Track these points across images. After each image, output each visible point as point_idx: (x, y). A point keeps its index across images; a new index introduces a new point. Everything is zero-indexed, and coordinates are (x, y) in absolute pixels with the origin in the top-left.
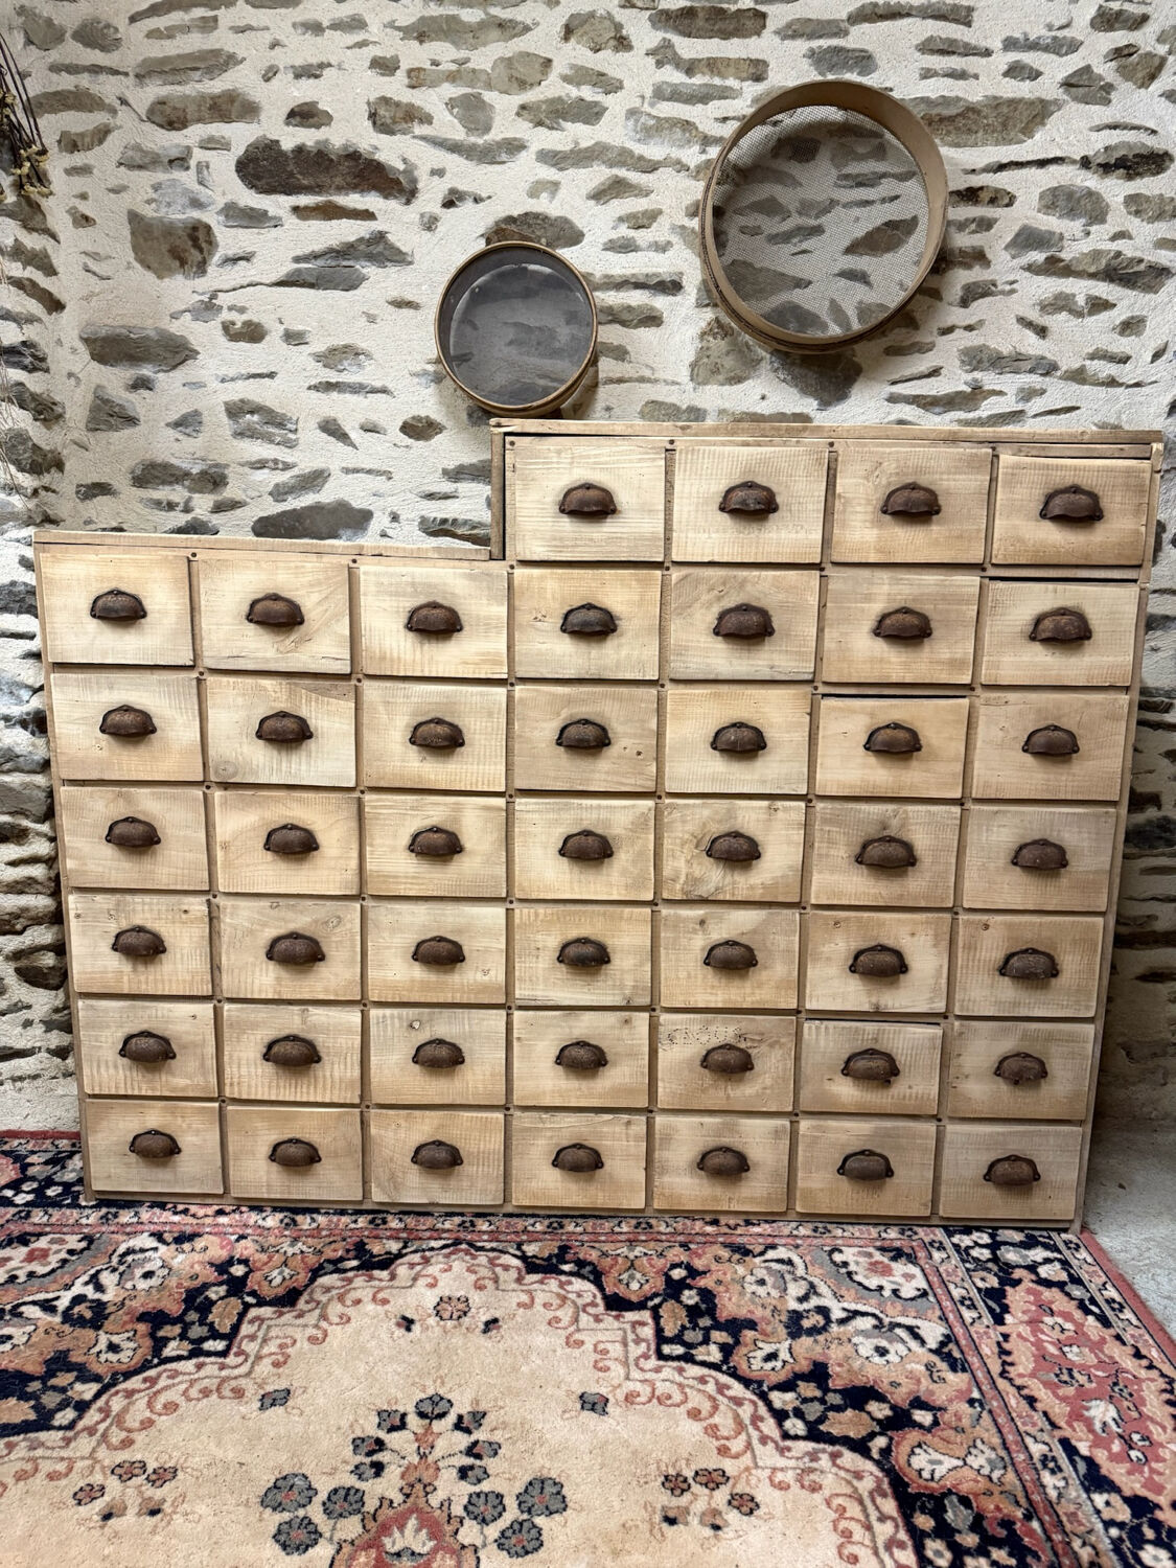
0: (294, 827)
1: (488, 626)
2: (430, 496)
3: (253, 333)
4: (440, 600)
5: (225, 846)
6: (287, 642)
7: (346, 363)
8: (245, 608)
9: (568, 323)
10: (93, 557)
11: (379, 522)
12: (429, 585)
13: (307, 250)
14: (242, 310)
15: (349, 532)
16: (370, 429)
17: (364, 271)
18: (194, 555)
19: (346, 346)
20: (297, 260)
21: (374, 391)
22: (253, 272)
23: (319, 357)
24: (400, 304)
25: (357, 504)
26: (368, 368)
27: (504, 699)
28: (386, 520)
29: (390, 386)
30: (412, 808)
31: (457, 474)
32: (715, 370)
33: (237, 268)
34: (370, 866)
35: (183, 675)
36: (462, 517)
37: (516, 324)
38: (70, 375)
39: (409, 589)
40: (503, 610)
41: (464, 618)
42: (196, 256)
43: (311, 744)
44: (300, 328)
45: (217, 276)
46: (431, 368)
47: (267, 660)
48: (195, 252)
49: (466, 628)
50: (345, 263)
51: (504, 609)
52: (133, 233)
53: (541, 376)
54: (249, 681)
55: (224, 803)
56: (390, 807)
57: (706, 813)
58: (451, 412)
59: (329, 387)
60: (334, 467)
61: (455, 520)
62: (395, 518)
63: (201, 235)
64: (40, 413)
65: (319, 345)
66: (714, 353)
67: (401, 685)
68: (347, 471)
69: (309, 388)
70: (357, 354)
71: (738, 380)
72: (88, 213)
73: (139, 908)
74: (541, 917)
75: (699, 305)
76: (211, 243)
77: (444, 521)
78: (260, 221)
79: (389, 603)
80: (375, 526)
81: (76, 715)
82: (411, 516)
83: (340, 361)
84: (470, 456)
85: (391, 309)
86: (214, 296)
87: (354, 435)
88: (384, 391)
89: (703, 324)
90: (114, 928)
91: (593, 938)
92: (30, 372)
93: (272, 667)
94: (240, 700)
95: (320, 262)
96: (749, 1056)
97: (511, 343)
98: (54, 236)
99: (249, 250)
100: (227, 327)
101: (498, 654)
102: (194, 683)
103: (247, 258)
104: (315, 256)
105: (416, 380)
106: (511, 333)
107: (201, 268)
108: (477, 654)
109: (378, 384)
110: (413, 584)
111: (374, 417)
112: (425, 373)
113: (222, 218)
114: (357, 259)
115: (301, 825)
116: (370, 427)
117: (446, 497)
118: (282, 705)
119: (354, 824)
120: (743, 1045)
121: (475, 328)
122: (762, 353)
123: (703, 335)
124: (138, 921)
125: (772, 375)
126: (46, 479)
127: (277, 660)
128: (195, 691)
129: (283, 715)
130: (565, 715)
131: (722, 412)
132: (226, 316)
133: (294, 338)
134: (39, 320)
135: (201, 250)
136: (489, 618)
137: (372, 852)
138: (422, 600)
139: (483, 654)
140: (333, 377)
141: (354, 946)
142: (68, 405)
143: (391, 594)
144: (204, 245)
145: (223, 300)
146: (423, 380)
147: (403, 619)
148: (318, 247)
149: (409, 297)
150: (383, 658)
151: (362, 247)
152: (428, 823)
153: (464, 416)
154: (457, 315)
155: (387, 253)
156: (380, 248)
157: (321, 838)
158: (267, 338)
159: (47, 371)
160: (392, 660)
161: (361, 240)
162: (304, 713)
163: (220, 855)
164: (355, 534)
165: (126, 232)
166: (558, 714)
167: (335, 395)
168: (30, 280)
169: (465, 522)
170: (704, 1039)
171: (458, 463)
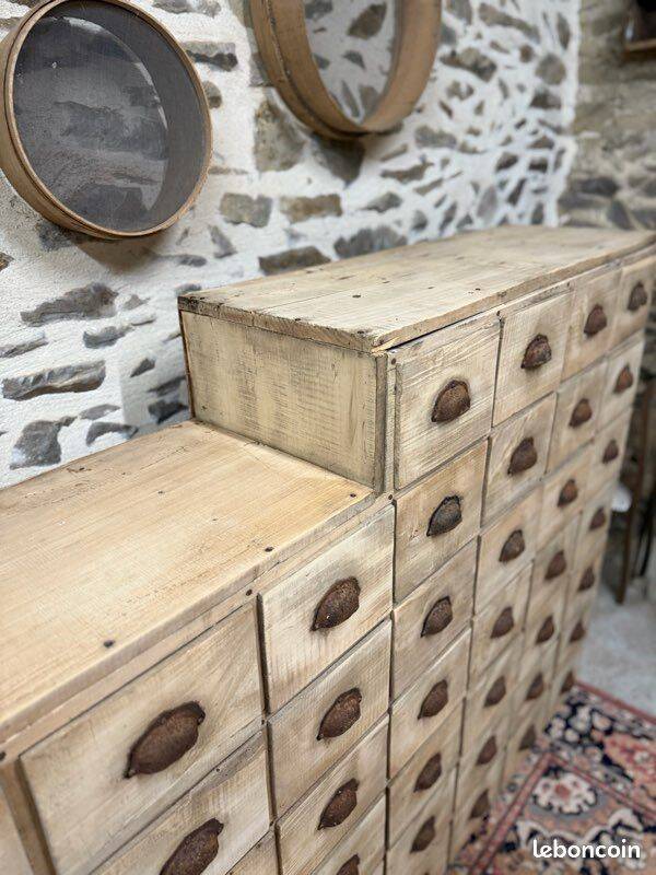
1: (379, 573)
2: (14, 352)
4: (341, 577)
8: (121, 764)
9: (133, 104)
27: (390, 630)
32: (272, 158)
36: (57, 365)
37: (71, 105)
39: (313, 587)
43: (223, 834)
49: (363, 588)
51: (392, 545)
53: (118, 175)
56: (303, 812)
58: (14, 237)
61: (51, 373)
66: (268, 137)
71: (287, 165)
75: (253, 85)
77: (39, 378)
79: (295, 616)
84: (55, 291)
89: (256, 106)
91: (433, 755)
97: (69, 131)
101: (386, 594)
106: (66, 118)
108: (371, 606)
117: (33, 346)
122: (303, 136)
123: (258, 117)
125: (312, 158)
129: (187, 840)
130: (427, 608)
131: (283, 199)
136: (379, 564)
139: (375, 603)
143: (297, 605)
147: (309, 624)
150: (291, 680)
152: (332, 791)
153: (35, 239)
160: (299, 674)
166: (423, 611)
169: (64, 371)
171: (41, 302)
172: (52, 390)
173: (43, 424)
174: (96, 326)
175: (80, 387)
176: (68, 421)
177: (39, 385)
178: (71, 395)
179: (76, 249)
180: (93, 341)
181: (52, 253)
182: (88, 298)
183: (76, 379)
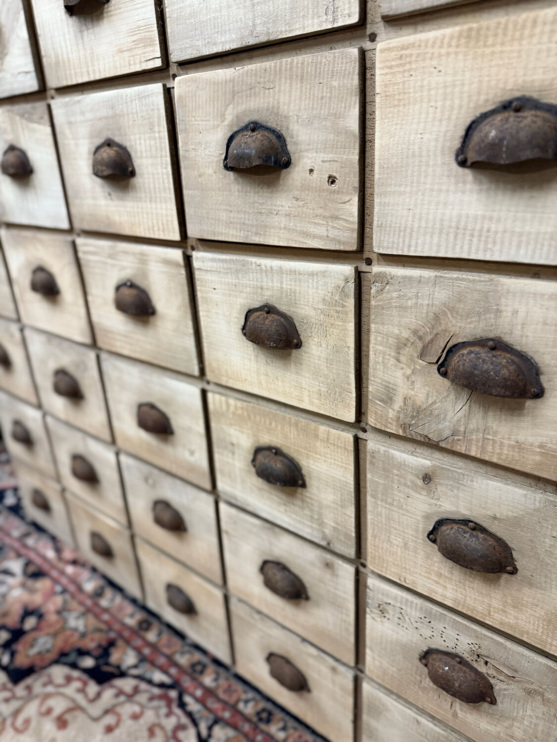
0: (42, 269)
5: (17, 283)
27: (162, 100)
30: (110, 256)
34: (94, 317)
43: (35, 180)
55: (8, 242)
57: (441, 295)
74: (232, 409)
91: (285, 450)
96: (491, 687)
115: (44, 267)
118: (11, 138)
119: (75, 271)
120: (482, 669)
129: (13, 148)
130: (229, 119)
139: (135, 31)
150: (58, 62)
152: (123, 275)
157: (59, 283)
160: (64, 63)
170: (427, 633)
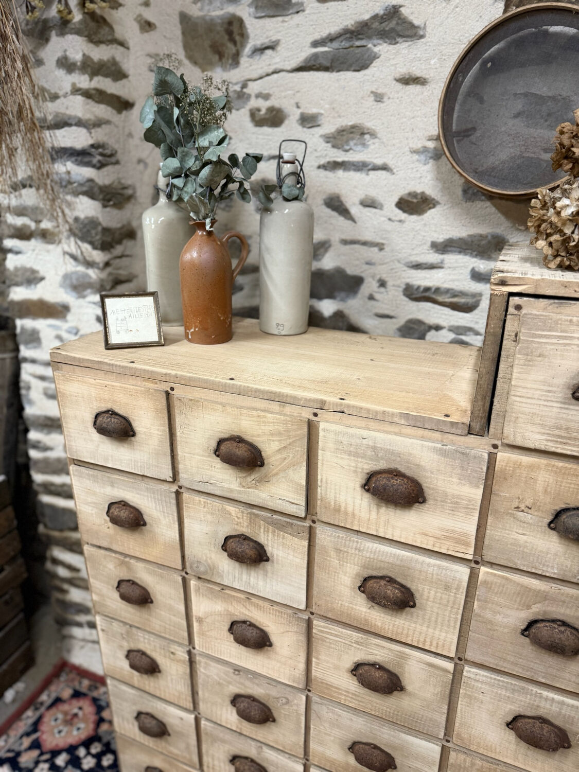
0: (252, 625)
1: (456, 505)
2: (418, 266)
3: (274, 118)
4: (402, 469)
5: (200, 620)
6: (249, 479)
7: (352, 143)
8: (214, 444)
10: (92, 381)
11: (370, 286)
12: (393, 453)
13: (324, 33)
14: (266, 97)
15: (343, 294)
16: (370, 204)
17: (376, 49)
18: (172, 389)
19: (353, 127)
20: (315, 44)
21: (376, 168)
22: (277, 60)
23: (328, 139)
24: (408, 80)
25: (351, 271)
26: (372, 147)
27: (466, 578)
28: (375, 285)
29: (391, 163)
30: (357, 643)
31: (444, 247)
33: (264, 57)
34: (315, 672)
35: (165, 487)
36: (446, 286)
37: (526, 95)
38: (140, 161)
39: (369, 453)
40: (478, 494)
41: (428, 492)
42: (231, 48)
43: (268, 566)
44: (314, 111)
45: (249, 67)
46: (431, 145)
47: (231, 491)
48: (230, 45)
49: (430, 502)
50: (358, 43)
51: (480, 492)
52: (183, 33)
54: (217, 503)
55: (198, 590)
56: (336, 636)
58: (446, 188)
59: (335, 166)
60: (335, 238)
61: (437, 289)
62: (382, 284)
63: (235, 29)
64: (109, 200)
65: (329, 126)
67: (355, 538)
68: (345, 242)
69: (319, 167)
70: (363, 134)
72: (151, 19)
73: (142, 639)
74: (477, 766)
76: (244, 35)
77: (427, 289)
78: (285, 9)
79: (347, 462)
80: (365, 290)
81: (89, 500)
82: (398, 283)
83: (347, 142)
84: (459, 230)
85: (399, 86)
86: (244, 86)
87: (355, 210)
88: (385, 168)
90: (126, 646)
92: (99, 168)
93: (235, 496)
94: (209, 517)
95: (336, 45)
97: (517, 116)
98: (122, 44)
99: (274, 39)
100: (253, 114)
101: (465, 535)
102: (174, 495)
103: (272, 47)
104: (331, 39)
105: (416, 157)
106: (519, 105)
107: (235, 60)
108: (442, 529)
109: (379, 162)
110: (374, 448)
111: (373, 193)
112: (425, 150)
113: (252, 10)
114: (369, 38)
115: (257, 624)
116: (369, 202)
117: (432, 267)
118: (244, 529)
119: (303, 638)
121: (482, 101)
124: (142, 646)
126: (118, 250)
127: (239, 492)
128: (174, 502)
129: (244, 538)
130: (536, 610)
132: (254, 103)
133: (308, 121)
134: (108, 122)
135: (235, 43)
136: (459, 497)
137: (318, 664)
138: (382, 465)
139: (447, 531)
140: (340, 156)
141: (299, 723)
142: (138, 185)
143: (350, 454)
144: (237, 38)
145: (253, 88)
146: (423, 157)
147: (360, 480)
148: (334, 29)
149: (418, 73)
150: (337, 510)
151: (376, 25)
152: (371, 658)
153: (459, 192)
154: (464, 89)
155: (399, 28)
156: (393, 24)
157: (273, 638)
158: (286, 122)
159: (117, 162)
160: (346, 513)
161: (375, 17)
162: (262, 538)
163: (196, 625)
164: (348, 297)
165: (178, 32)
166: (529, 607)
167: (340, 173)
168: (97, 90)
169: (447, 291)
171: (447, 236)
172: (435, 302)
173: (419, 322)
174: (482, 265)
175: (455, 307)
176: (438, 328)
177: (427, 294)
178: (447, 311)
179: (488, 204)
180: (477, 276)
181: (469, 204)
182: (483, 242)
183: (455, 300)
